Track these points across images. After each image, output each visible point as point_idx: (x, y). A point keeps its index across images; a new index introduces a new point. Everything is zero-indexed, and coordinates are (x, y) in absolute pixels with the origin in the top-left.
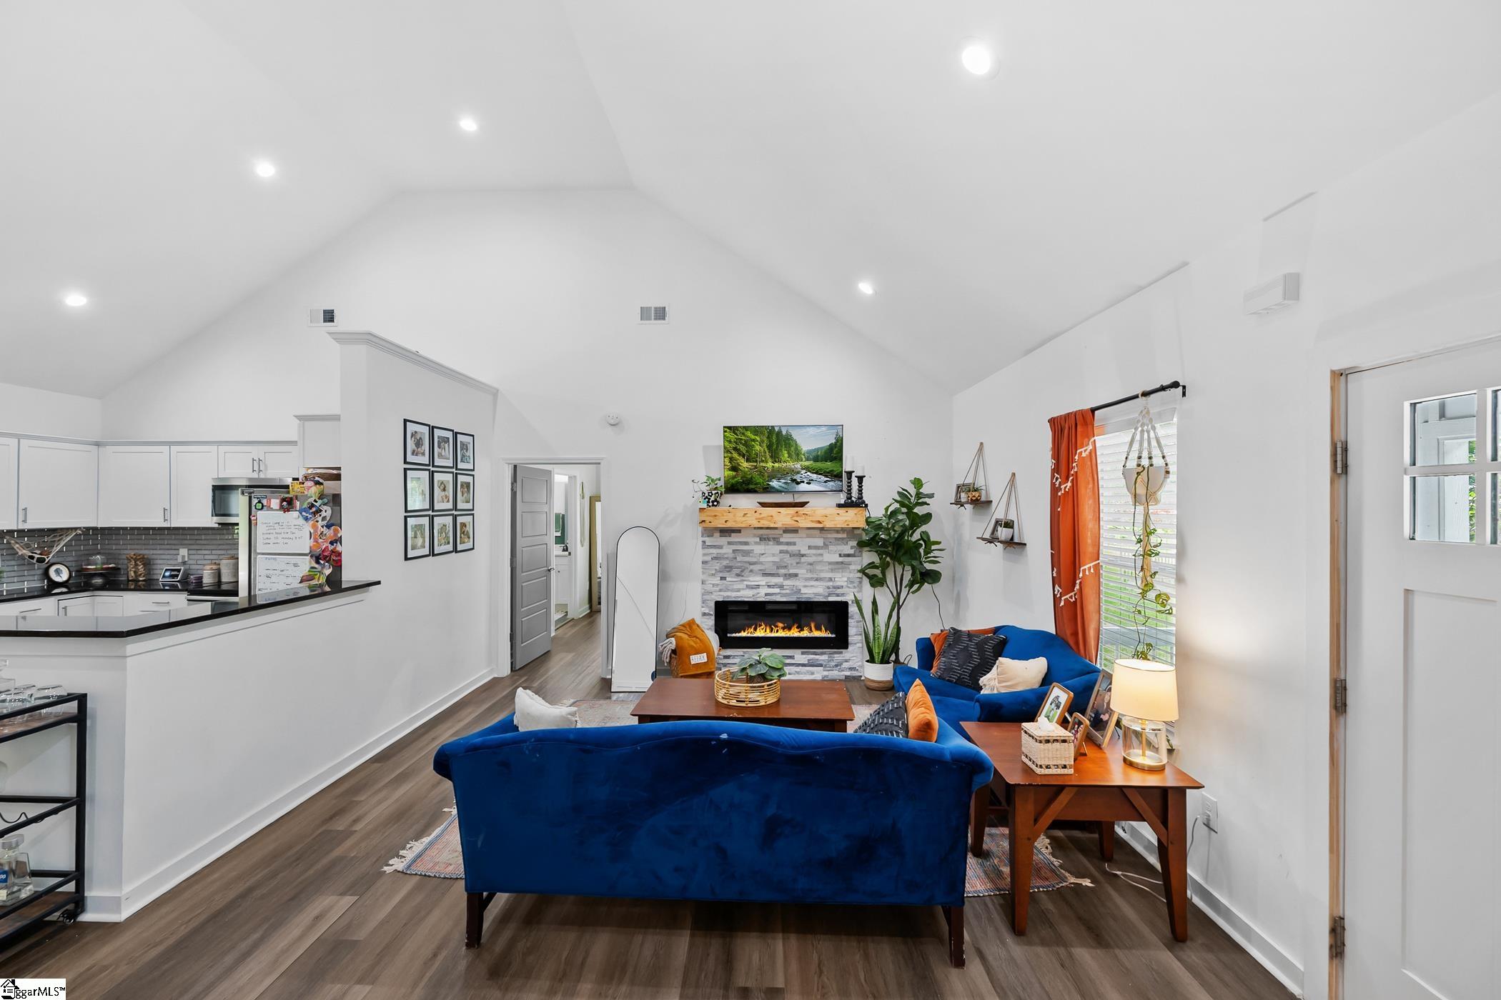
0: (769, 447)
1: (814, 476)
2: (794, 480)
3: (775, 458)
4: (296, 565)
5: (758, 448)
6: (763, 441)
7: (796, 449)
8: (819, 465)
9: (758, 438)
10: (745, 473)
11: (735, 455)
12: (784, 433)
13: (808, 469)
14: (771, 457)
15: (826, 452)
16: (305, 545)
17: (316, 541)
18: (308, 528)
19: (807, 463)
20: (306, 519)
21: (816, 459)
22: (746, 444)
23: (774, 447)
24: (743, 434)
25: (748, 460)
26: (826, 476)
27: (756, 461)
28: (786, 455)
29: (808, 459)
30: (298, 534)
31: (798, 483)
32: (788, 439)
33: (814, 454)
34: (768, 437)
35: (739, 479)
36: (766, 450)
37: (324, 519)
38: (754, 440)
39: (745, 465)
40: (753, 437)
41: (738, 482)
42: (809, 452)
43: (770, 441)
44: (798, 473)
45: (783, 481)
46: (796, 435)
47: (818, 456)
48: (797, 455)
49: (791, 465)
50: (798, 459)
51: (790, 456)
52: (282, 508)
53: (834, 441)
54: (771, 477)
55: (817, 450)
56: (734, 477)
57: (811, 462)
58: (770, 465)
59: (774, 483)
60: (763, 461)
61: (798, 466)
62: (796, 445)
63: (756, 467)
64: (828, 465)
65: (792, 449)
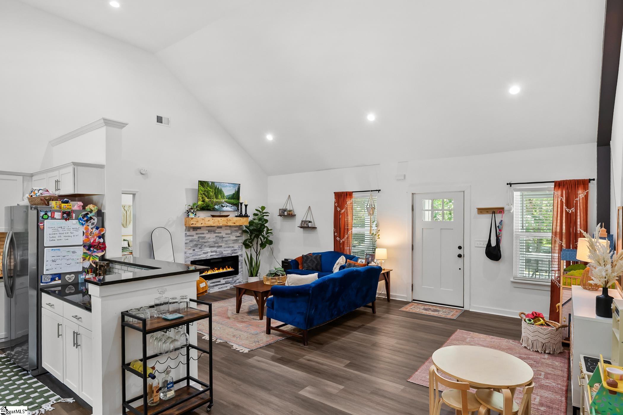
0: (215, 193)
1: (228, 204)
2: (222, 206)
3: (217, 197)
4: (74, 252)
5: (211, 194)
6: (213, 191)
7: (223, 195)
8: (230, 200)
9: (211, 190)
10: (207, 203)
11: (204, 196)
12: (220, 188)
13: (226, 202)
14: (216, 197)
15: (232, 196)
16: (80, 239)
17: (87, 237)
18: (82, 229)
19: (226, 200)
20: (83, 224)
21: (229, 199)
22: (207, 192)
23: (217, 194)
24: (207, 188)
25: (208, 198)
26: (231, 205)
27: (210, 199)
28: (220, 197)
29: (226, 199)
30: (76, 233)
31: (223, 207)
32: (221, 191)
33: (228, 197)
34: (215, 190)
35: (205, 205)
36: (214, 194)
37: (93, 224)
38: (210, 191)
39: (207, 200)
40: (210, 190)
41: (204, 206)
42: (227, 196)
43: (215, 192)
44: (223, 203)
45: (219, 206)
46: (223, 189)
47: (229, 197)
48: (223, 197)
49: (221, 200)
50: (224, 199)
51: (221, 197)
52: (63, 218)
53: (234, 192)
54: (215, 205)
55: (229, 195)
56: (203, 204)
57: (228, 200)
58: (215, 200)
59: (216, 207)
60: (213, 199)
61: (223, 201)
62: (223, 193)
63: (210, 201)
64: (232, 201)
65: (222, 194)
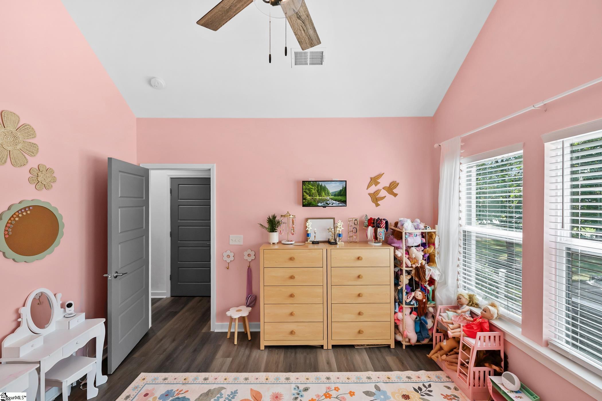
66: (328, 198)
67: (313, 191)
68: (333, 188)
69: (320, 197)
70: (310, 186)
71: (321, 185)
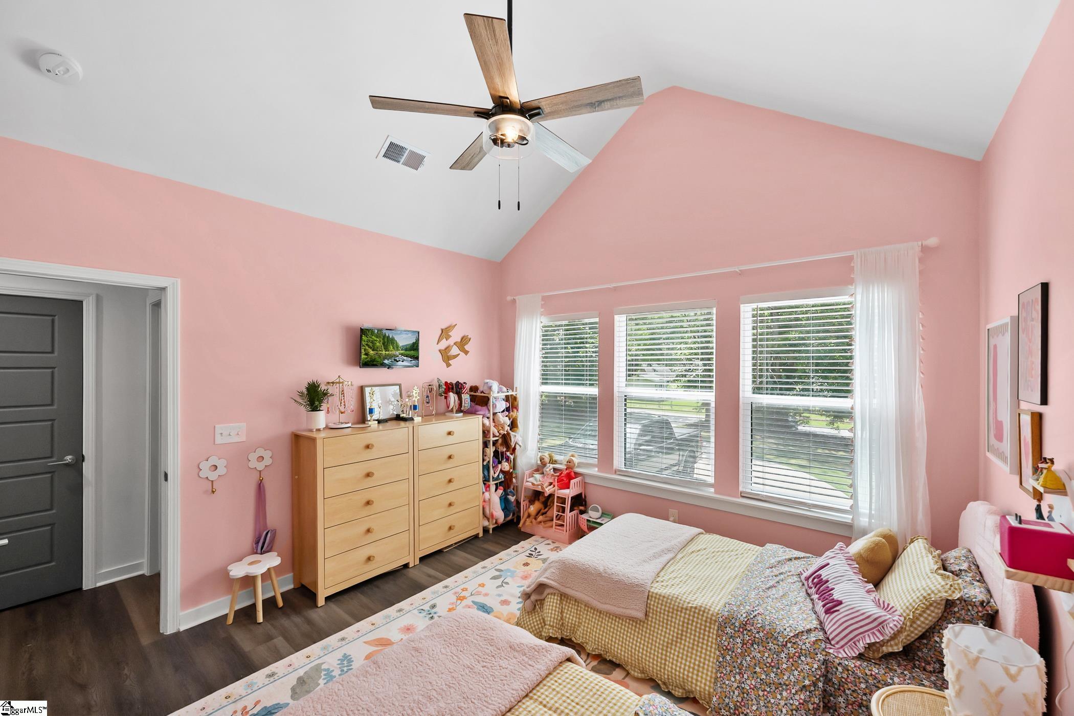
66: (397, 353)
67: (378, 344)
68: (404, 341)
69: (387, 352)
70: (373, 337)
71: (389, 336)
